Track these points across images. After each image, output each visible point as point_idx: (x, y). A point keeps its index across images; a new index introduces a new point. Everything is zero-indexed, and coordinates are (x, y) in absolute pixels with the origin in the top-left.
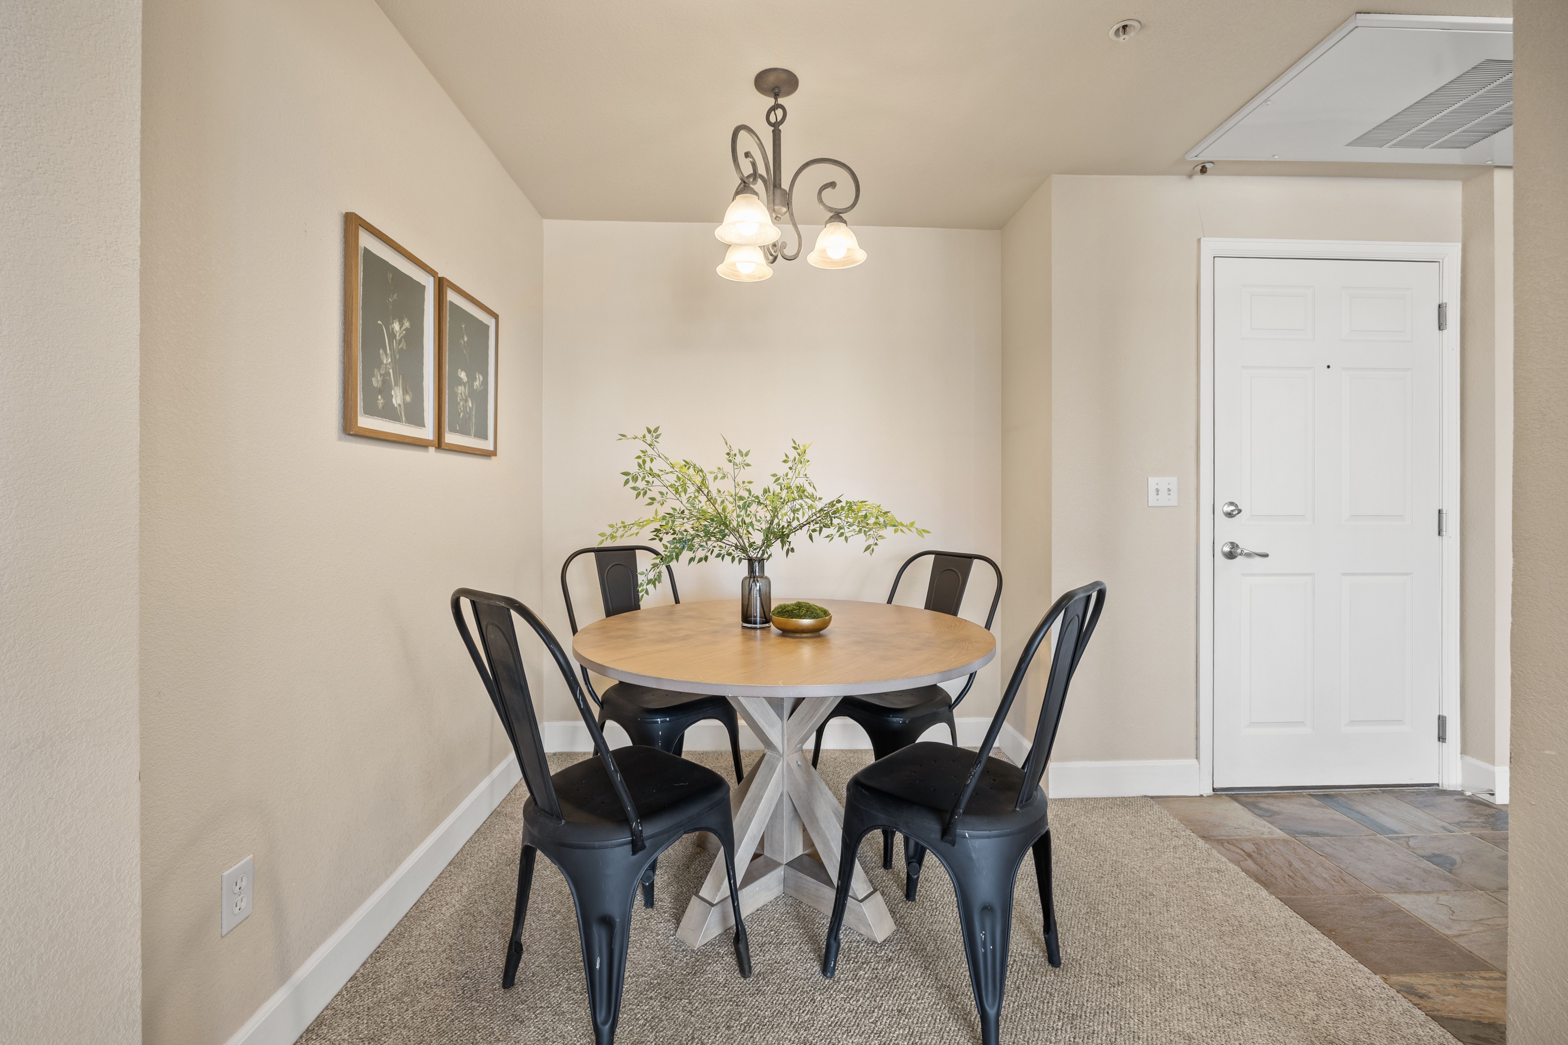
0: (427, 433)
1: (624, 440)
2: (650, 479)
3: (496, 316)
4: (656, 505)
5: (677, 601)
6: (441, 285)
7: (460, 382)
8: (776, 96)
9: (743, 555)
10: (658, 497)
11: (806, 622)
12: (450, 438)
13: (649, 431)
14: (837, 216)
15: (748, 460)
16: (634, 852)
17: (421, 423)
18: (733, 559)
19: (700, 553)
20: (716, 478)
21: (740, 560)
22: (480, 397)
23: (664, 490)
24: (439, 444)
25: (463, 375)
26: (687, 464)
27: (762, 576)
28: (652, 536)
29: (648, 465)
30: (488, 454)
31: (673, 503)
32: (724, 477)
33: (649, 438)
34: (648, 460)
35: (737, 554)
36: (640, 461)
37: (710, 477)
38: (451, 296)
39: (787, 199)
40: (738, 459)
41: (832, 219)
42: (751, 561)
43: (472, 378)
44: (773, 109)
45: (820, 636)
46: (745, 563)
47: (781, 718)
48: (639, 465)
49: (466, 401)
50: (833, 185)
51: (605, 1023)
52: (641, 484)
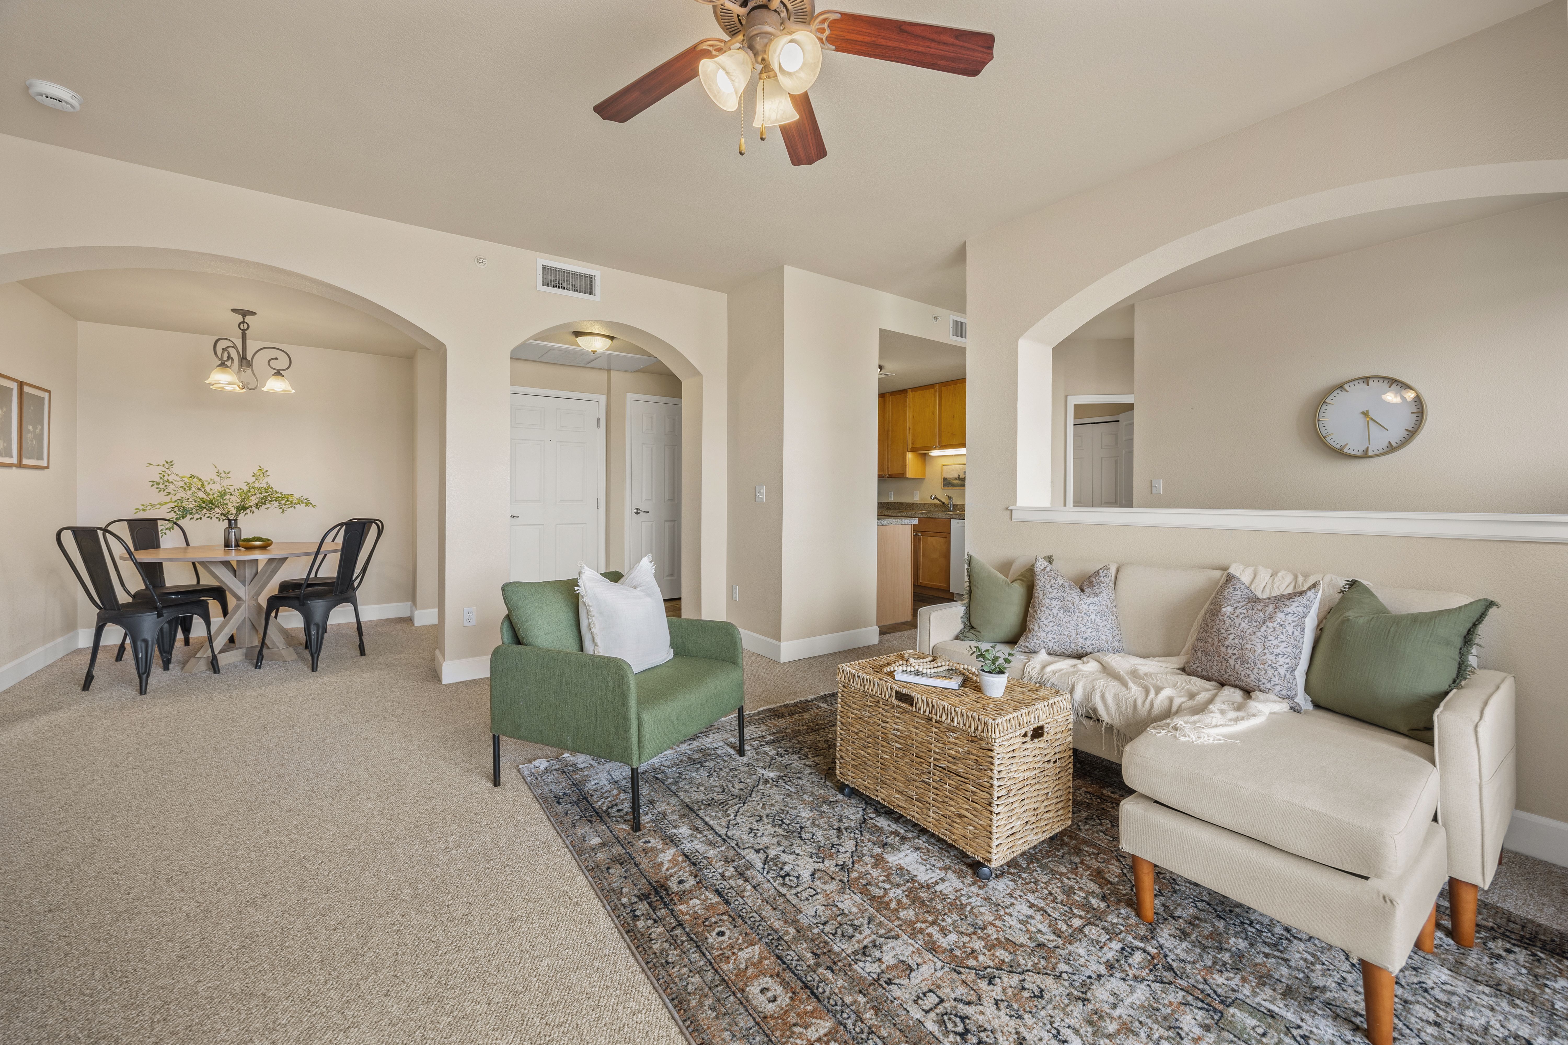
0: (14, 460)
1: (151, 467)
2: (168, 484)
3: (49, 392)
4: (171, 496)
5: (188, 544)
6: (21, 385)
7: (29, 431)
8: (244, 316)
9: (225, 518)
10: (173, 492)
11: (258, 543)
12: (25, 462)
13: (167, 462)
14: (278, 373)
15: (229, 475)
16: (158, 617)
17: (11, 456)
18: (219, 520)
19: (197, 516)
20: (209, 484)
21: (223, 520)
22: (40, 438)
23: (176, 489)
24: (20, 465)
25: (30, 428)
26: (192, 477)
27: (236, 527)
28: (169, 510)
29: (166, 478)
30: (42, 468)
31: (181, 494)
32: (214, 483)
33: (167, 466)
34: (166, 475)
35: (222, 517)
36: (161, 476)
37: (206, 483)
38: (27, 389)
39: (249, 364)
40: (223, 475)
41: (275, 374)
42: (229, 521)
43: (35, 428)
44: (243, 322)
45: (268, 550)
46: (226, 521)
47: (245, 586)
48: (161, 478)
49: (32, 441)
50: (276, 359)
51: (144, 674)
52: (161, 486)
